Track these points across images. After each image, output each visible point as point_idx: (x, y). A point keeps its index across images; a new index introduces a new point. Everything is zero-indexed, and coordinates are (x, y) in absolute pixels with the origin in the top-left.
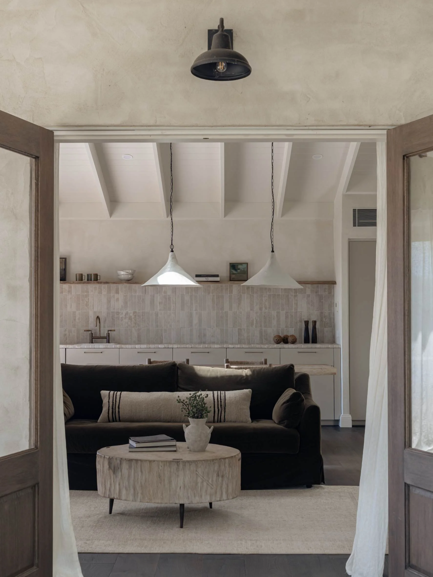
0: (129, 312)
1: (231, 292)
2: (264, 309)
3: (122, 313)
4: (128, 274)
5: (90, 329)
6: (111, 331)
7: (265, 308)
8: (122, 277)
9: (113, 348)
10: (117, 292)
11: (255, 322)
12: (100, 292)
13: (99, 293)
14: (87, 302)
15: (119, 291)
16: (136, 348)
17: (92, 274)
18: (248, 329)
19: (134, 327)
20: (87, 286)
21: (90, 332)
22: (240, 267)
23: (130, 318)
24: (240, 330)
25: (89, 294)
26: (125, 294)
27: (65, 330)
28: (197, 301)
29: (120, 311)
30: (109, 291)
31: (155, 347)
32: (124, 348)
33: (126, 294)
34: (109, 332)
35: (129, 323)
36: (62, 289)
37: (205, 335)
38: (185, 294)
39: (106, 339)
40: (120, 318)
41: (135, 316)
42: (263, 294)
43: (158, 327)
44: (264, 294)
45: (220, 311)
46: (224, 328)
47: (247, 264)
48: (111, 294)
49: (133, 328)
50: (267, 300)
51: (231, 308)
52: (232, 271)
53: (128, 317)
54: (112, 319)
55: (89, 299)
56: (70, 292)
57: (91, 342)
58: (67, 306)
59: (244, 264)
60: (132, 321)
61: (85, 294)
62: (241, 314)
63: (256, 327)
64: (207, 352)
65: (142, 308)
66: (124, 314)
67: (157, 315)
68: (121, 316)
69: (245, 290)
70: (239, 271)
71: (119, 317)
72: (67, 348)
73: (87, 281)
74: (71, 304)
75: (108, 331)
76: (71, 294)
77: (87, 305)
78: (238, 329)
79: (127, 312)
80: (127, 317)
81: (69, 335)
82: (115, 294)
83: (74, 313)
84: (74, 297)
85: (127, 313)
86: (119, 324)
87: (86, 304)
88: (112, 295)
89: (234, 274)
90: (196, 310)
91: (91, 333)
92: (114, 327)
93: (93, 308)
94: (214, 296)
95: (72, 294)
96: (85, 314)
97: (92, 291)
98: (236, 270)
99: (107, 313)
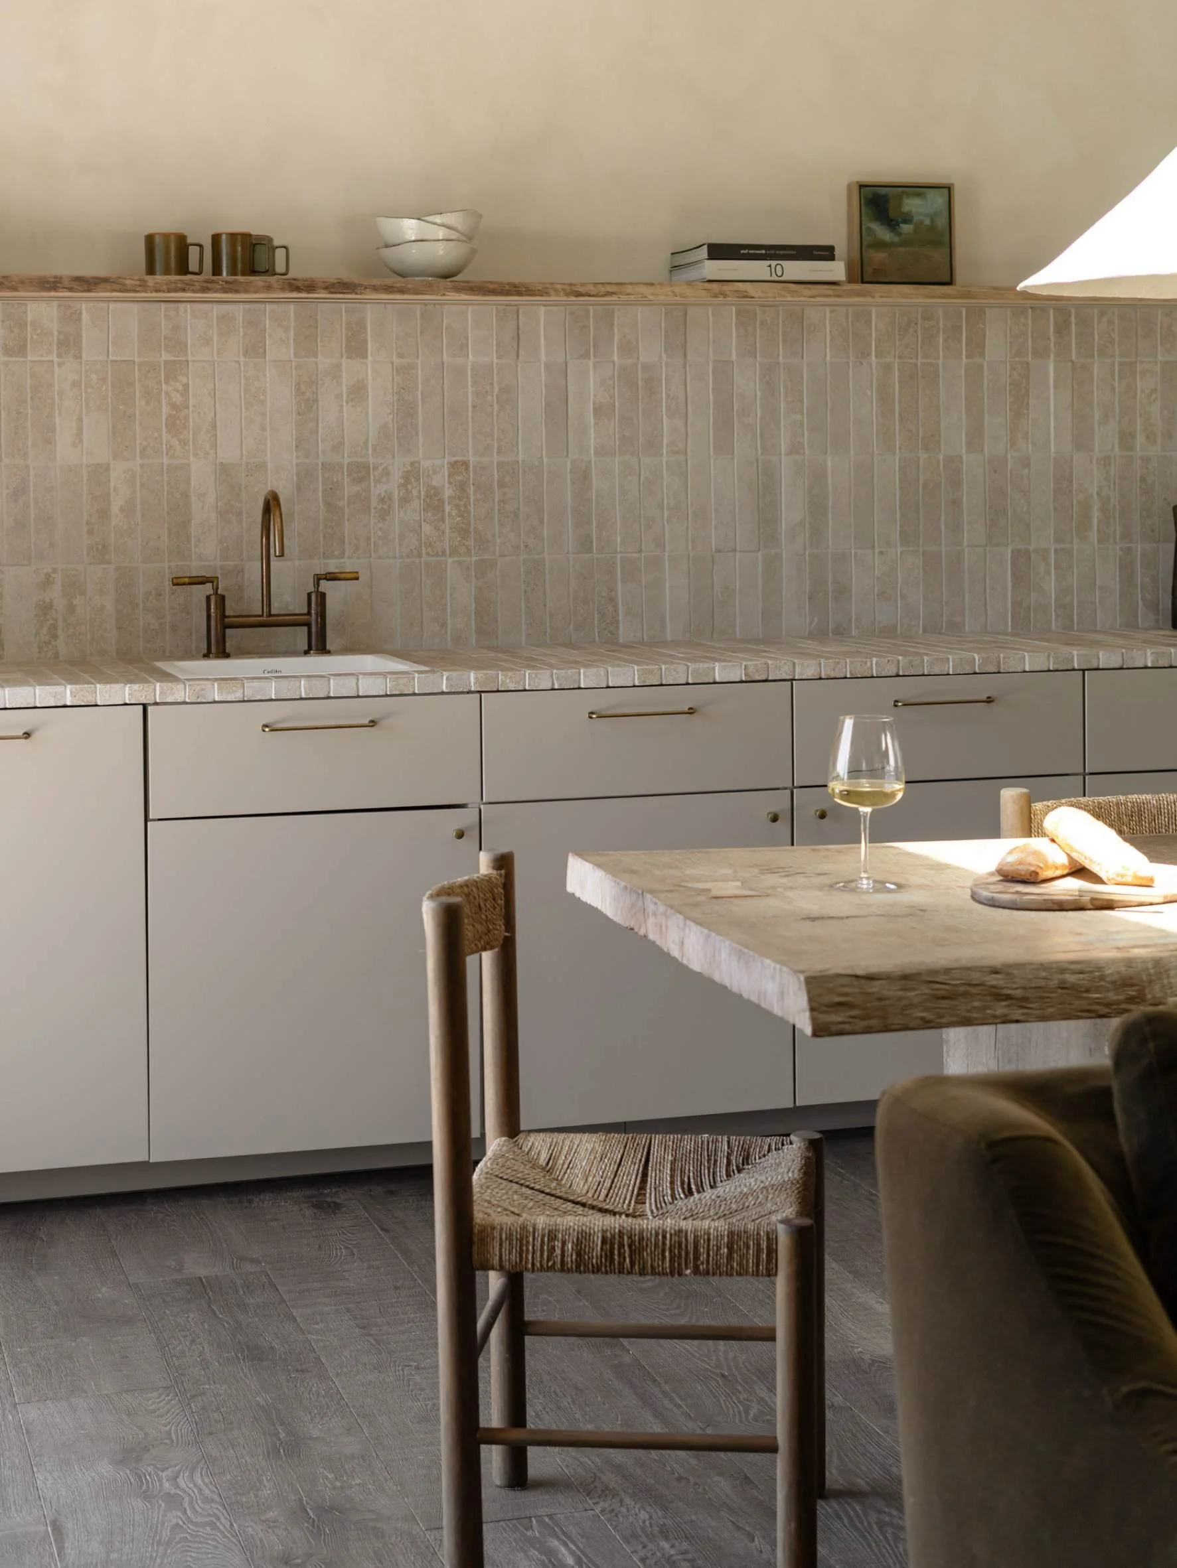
0: (426, 464)
1: (977, 347)
2: (1140, 439)
3: (386, 473)
4: (454, 235)
5: (196, 568)
6: (332, 577)
7: (1148, 438)
8: (415, 255)
9: (443, 693)
10: (356, 348)
11: (1096, 514)
12: (255, 350)
13: (246, 353)
14: (174, 406)
15: (365, 341)
16: (580, 688)
17: (224, 237)
18: (1062, 550)
19: (454, 551)
20: (177, 310)
21: (208, 589)
22: (912, 205)
23: (433, 503)
24: (1021, 558)
25: (190, 358)
26: (401, 356)
27: (48, 582)
28: (802, 401)
29: (371, 460)
30: (307, 343)
31: (690, 681)
32: (512, 687)
33: (407, 360)
34: (325, 586)
35: (427, 529)
36: (23, 326)
37: (843, 591)
38: (734, 358)
39: (305, 628)
40: (374, 503)
41: (463, 486)
42: (1136, 362)
43: (590, 551)
44: (1142, 362)
45: (923, 456)
46: (944, 550)
47: (946, 191)
48: (320, 358)
49: (450, 561)
50: (1154, 391)
51: (975, 438)
52: (869, 229)
53: (419, 498)
54: (328, 504)
55: (186, 386)
56: (69, 344)
57: (213, 649)
58: (54, 431)
59: (931, 193)
60: (442, 520)
61: (165, 356)
62: (1026, 471)
63: (1100, 541)
64: (984, 697)
65: (499, 440)
66: (397, 477)
67: (583, 477)
68: (378, 490)
69: (1049, 339)
70: (906, 228)
71: (368, 498)
72: (156, 704)
73: (214, 274)
74: (80, 419)
75: (318, 579)
76: (78, 356)
77: (176, 424)
78: (1012, 552)
79: (412, 464)
80: (415, 493)
81: (71, 609)
82: (344, 361)
83: (99, 472)
84: (94, 377)
85: (412, 474)
86: (368, 538)
87: (169, 416)
88: (323, 361)
89: (880, 245)
90: (795, 449)
91: (216, 593)
92: (342, 555)
93: (214, 446)
94: (888, 368)
95: (85, 356)
96: (165, 478)
97: (207, 341)
98: (891, 224)
99: (298, 474)
